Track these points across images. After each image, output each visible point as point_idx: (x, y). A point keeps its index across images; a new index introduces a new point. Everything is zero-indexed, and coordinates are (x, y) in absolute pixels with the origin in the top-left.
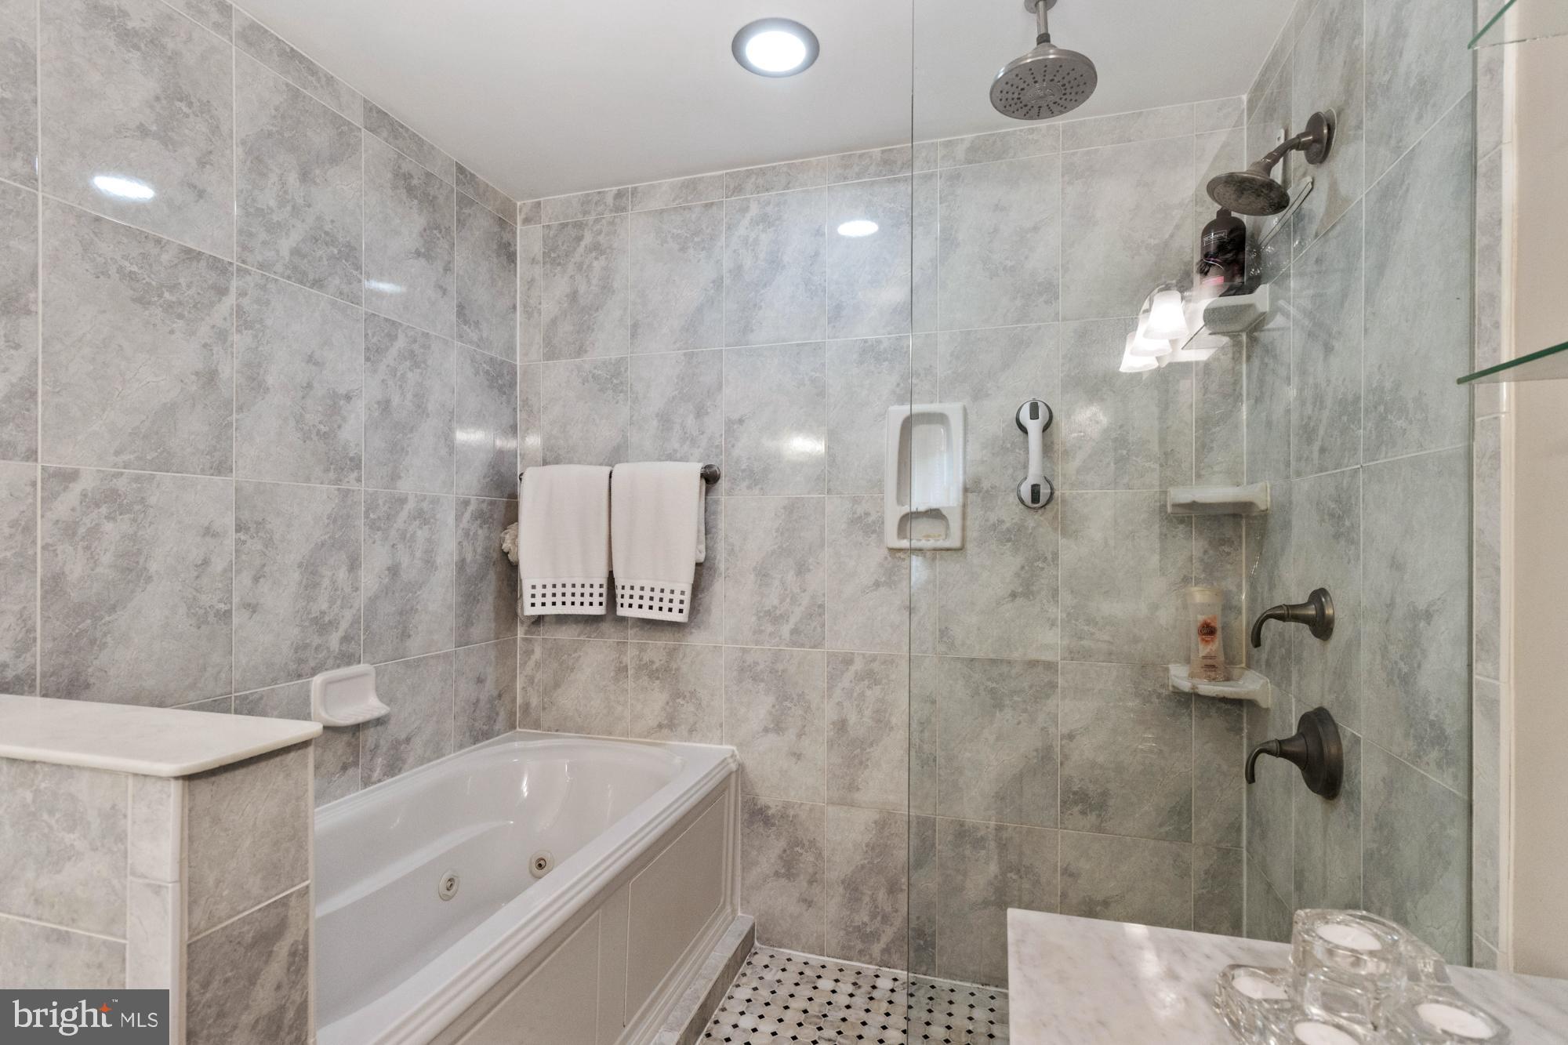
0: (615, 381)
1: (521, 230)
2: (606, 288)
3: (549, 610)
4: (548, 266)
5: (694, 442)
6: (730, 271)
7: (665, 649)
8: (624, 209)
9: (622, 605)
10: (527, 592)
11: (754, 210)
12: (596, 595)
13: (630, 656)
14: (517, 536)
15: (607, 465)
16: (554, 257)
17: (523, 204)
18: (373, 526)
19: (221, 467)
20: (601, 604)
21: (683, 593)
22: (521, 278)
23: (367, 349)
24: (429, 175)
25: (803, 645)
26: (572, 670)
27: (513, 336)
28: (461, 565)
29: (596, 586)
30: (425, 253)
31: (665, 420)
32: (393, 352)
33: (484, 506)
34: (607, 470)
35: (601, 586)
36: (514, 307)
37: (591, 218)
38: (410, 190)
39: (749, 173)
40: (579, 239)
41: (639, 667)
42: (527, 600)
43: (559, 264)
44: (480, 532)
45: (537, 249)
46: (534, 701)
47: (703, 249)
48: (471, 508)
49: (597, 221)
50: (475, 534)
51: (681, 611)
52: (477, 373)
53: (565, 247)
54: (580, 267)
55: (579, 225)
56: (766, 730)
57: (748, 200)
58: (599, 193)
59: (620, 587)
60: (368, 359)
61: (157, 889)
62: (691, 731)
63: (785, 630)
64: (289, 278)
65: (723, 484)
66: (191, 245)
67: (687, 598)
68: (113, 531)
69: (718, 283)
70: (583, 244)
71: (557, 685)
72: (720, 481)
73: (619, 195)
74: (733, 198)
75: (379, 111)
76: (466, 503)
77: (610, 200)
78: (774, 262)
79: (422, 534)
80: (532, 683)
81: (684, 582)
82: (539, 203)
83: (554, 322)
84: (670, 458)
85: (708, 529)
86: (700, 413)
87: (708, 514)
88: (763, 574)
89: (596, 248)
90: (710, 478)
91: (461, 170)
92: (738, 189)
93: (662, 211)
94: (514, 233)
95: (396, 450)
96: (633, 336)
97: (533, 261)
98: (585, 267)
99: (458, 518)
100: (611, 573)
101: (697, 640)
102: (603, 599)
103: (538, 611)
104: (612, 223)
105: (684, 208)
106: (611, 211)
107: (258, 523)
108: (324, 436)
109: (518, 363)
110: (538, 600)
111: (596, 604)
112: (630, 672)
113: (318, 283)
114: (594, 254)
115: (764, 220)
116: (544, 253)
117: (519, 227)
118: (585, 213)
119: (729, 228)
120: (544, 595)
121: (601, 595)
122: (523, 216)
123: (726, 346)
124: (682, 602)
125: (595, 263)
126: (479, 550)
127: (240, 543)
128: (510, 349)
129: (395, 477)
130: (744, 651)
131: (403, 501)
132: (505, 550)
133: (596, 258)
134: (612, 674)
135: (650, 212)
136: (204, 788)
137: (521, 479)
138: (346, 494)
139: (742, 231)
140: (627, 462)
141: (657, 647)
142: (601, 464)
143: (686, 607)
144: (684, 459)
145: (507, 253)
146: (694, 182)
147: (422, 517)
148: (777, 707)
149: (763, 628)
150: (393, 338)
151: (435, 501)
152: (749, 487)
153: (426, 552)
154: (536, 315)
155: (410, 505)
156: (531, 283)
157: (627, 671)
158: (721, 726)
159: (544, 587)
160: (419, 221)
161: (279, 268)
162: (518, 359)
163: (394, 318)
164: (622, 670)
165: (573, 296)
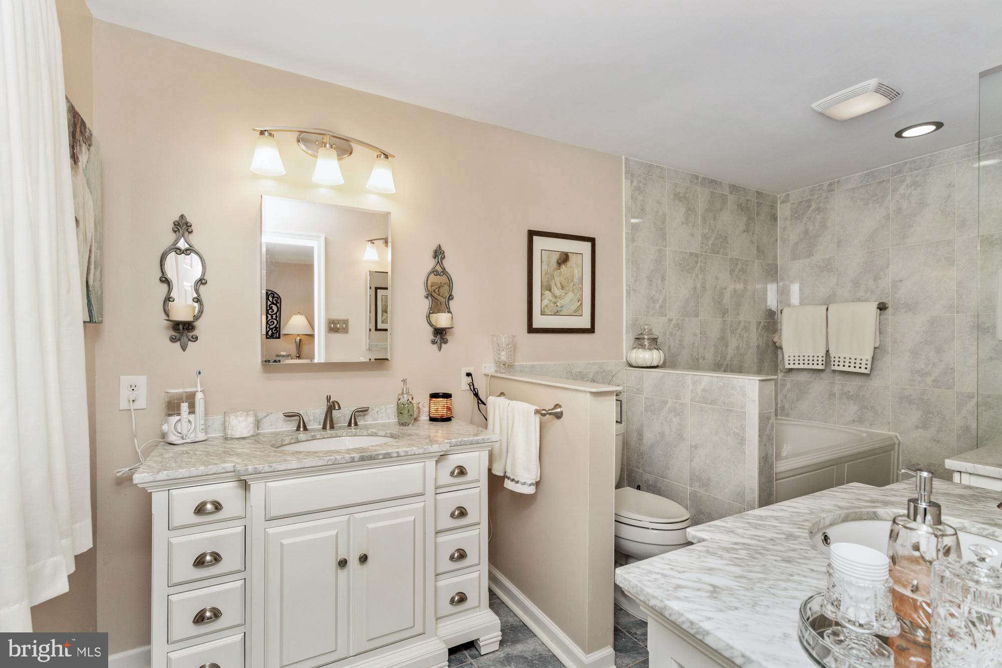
0: (828, 267)
1: (780, 207)
2: (824, 226)
3: (797, 366)
4: (793, 220)
5: (872, 292)
6: (894, 211)
7: (856, 386)
8: (833, 190)
9: (834, 365)
10: (786, 358)
11: (909, 180)
12: (820, 361)
13: (837, 389)
14: (781, 336)
15: (826, 304)
16: (796, 215)
17: (781, 197)
18: (732, 332)
19: (697, 316)
20: (823, 364)
21: (867, 360)
22: (780, 227)
23: (730, 271)
24: (748, 200)
25: (940, 388)
26: (806, 393)
27: (776, 252)
28: (758, 347)
29: (820, 357)
30: (746, 231)
31: (856, 283)
32: (737, 270)
33: (766, 324)
34: (826, 306)
35: (823, 357)
36: (777, 240)
37: (815, 197)
38: (742, 209)
39: (906, 163)
40: (809, 207)
41: (842, 394)
42: (787, 362)
43: (799, 219)
44: (765, 334)
45: (788, 213)
46: (787, 406)
47: (878, 202)
48: (762, 324)
49: (818, 198)
50: (763, 335)
51: (866, 368)
52: (763, 271)
53: (801, 211)
54: (809, 219)
55: (810, 201)
56: (917, 427)
57: (905, 176)
58: (819, 185)
59: (833, 357)
60: (730, 274)
61: (754, 401)
62: (871, 425)
63: (929, 380)
64: (711, 253)
65: (890, 311)
66: (692, 251)
67: (869, 363)
68: (678, 334)
69: (887, 217)
70: (811, 209)
71: (798, 400)
72: (887, 310)
73: (830, 185)
74: (896, 177)
75: (733, 185)
76: (760, 323)
77: (825, 187)
78: (921, 203)
79: (745, 335)
80: (786, 398)
81: (869, 356)
82: (789, 194)
83: (796, 244)
84: (859, 300)
85: (881, 331)
86: (876, 278)
87: (881, 324)
88: (915, 354)
89: (818, 209)
90: (882, 307)
91: (758, 193)
92: (899, 172)
93: (854, 189)
94: (777, 209)
95: (738, 305)
96: (838, 246)
97: (786, 219)
98: (812, 218)
99: (757, 329)
100: (828, 351)
101: (875, 382)
102: (824, 363)
103: (792, 366)
104: (827, 197)
105: (867, 185)
106: (826, 192)
107: (705, 332)
108: (719, 302)
109: (778, 263)
110: (791, 362)
111: (820, 364)
112: (837, 396)
113: (718, 253)
114: (817, 212)
115: (915, 184)
116: (791, 215)
117: (778, 206)
118: (812, 195)
119: (893, 191)
120: (794, 360)
121: (823, 361)
122: (781, 200)
123: (892, 246)
124: (866, 364)
125: (818, 216)
126: (764, 341)
127: (701, 338)
128: (775, 258)
129: (738, 314)
130: (903, 389)
131: (740, 323)
132: (775, 342)
133: (818, 214)
134: (827, 396)
135: (847, 190)
136: (764, 383)
137: (781, 312)
138: (724, 321)
139: (901, 191)
140: (835, 303)
141: (853, 385)
142: (821, 305)
143: (869, 367)
144: (867, 300)
145: (774, 218)
146: (872, 172)
147: (746, 329)
148: (924, 417)
149: (915, 378)
150: (737, 264)
151: (750, 323)
152: (906, 312)
153: (747, 342)
154: (787, 241)
155: (742, 325)
156: (784, 229)
157: (835, 395)
158: (889, 423)
159: (794, 357)
160: (745, 219)
161: (709, 251)
162: (778, 261)
163: (738, 258)
164: (832, 395)
165: (806, 232)
